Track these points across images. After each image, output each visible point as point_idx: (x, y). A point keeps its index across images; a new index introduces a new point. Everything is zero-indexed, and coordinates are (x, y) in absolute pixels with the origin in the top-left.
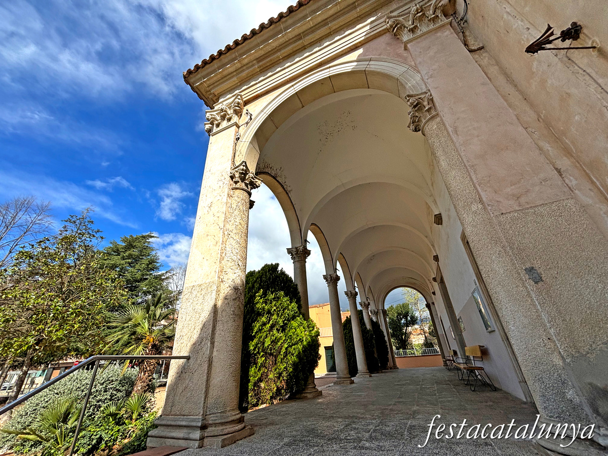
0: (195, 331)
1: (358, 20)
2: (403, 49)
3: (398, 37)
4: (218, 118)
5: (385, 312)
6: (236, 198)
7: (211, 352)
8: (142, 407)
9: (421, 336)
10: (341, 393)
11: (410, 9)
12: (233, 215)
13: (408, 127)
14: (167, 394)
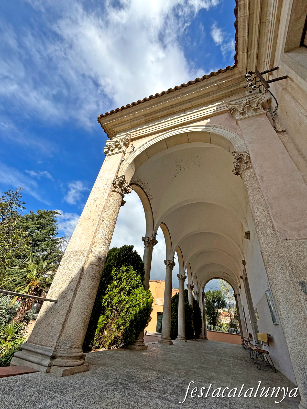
0: (66, 283)
1: (210, 103)
2: (235, 123)
3: (233, 116)
4: (113, 146)
5: (203, 294)
6: (113, 198)
7: (73, 300)
8: (16, 332)
9: (228, 317)
10: (161, 350)
11: (242, 102)
12: (109, 208)
13: (232, 171)
14: (35, 326)
